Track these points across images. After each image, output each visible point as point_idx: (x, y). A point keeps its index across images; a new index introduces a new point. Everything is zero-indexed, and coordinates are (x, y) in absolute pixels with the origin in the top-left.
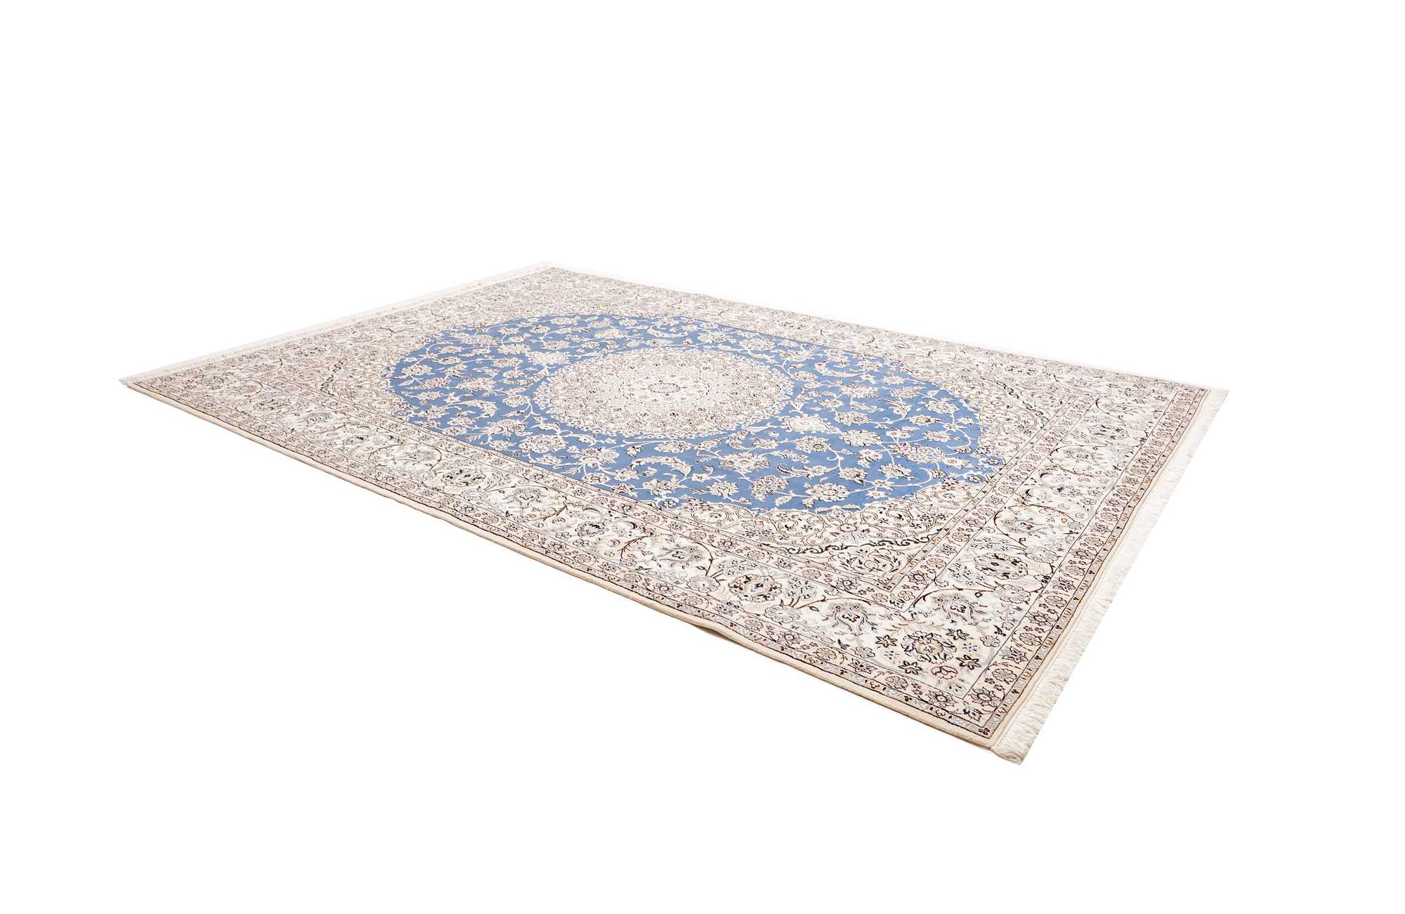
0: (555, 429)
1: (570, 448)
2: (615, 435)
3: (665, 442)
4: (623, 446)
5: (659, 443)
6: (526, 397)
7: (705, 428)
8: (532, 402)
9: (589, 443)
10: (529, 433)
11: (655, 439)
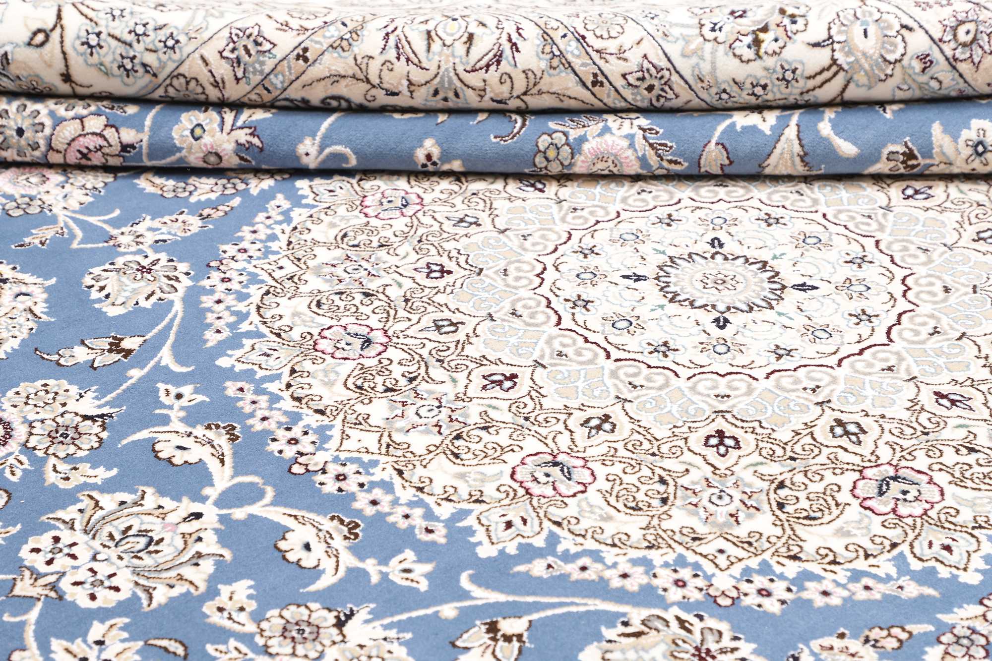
0: (213, 465)
1: (225, 590)
2: (440, 536)
3: (637, 615)
4: (449, 611)
5: (610, 619)
6: (183, 267)
7: (838, 545)
8: (192, 298)
9: (316, 572)
10: (102, 474)
11: (600, 589)
